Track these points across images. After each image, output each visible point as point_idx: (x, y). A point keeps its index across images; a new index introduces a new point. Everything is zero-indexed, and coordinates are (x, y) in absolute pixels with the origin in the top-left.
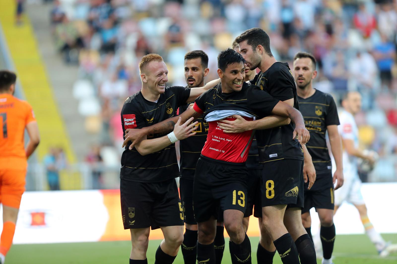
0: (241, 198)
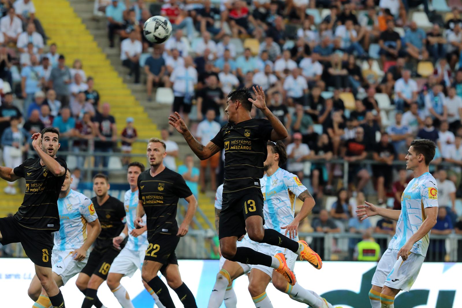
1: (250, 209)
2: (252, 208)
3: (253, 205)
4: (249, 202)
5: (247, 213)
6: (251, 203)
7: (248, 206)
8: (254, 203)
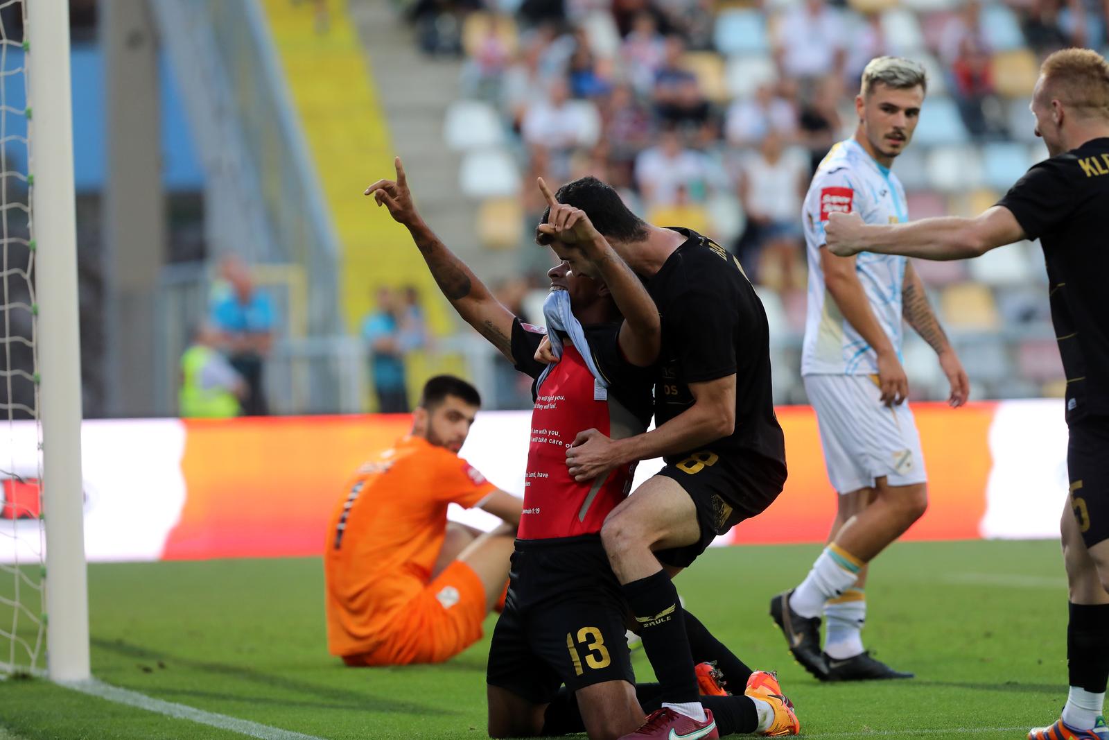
0: (592, 647)
1: (591, 661)
2: (598, 657)
3: (598, 645)
4: (582, 636)
5: (579, 671)
6: (590, 638)
7: (583, 650)
8: (601, 637)
